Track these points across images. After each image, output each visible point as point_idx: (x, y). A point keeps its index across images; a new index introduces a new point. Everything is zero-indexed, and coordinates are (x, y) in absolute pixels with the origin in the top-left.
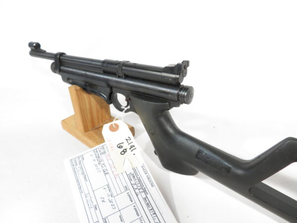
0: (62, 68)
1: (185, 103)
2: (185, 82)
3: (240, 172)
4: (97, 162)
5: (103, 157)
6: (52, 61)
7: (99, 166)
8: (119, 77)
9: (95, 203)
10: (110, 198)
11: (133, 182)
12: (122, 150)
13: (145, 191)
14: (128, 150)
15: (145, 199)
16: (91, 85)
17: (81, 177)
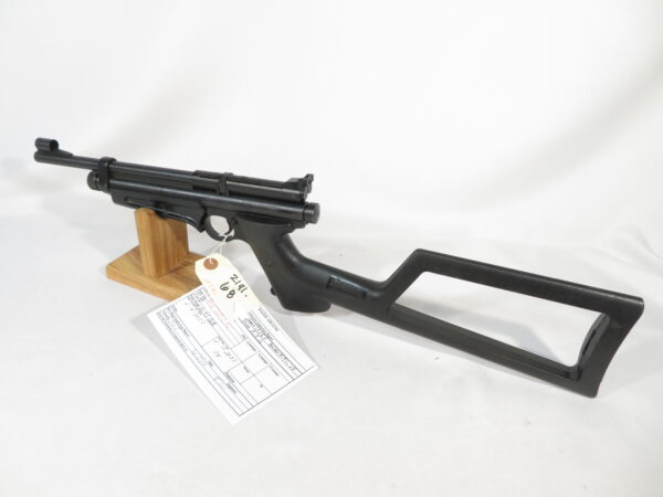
0: (112, 182)
1: (312, 222)
2: (310, 199)
3: (376, 294)
4: (196, 312)
5: (203, 304)
6: (89, 171)
7: (202, 316)
8: (221, 194)
9: (208, 360)
10: (227, 351)
11: (251, 329)
12: (228, 292)
13: (268, 337)
14: (236, 291)
15: (271, 345)
16: (169, 207)
17: (180, 333)
